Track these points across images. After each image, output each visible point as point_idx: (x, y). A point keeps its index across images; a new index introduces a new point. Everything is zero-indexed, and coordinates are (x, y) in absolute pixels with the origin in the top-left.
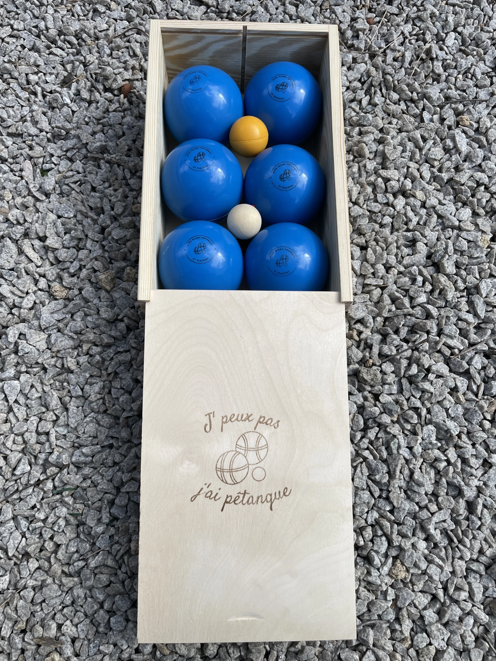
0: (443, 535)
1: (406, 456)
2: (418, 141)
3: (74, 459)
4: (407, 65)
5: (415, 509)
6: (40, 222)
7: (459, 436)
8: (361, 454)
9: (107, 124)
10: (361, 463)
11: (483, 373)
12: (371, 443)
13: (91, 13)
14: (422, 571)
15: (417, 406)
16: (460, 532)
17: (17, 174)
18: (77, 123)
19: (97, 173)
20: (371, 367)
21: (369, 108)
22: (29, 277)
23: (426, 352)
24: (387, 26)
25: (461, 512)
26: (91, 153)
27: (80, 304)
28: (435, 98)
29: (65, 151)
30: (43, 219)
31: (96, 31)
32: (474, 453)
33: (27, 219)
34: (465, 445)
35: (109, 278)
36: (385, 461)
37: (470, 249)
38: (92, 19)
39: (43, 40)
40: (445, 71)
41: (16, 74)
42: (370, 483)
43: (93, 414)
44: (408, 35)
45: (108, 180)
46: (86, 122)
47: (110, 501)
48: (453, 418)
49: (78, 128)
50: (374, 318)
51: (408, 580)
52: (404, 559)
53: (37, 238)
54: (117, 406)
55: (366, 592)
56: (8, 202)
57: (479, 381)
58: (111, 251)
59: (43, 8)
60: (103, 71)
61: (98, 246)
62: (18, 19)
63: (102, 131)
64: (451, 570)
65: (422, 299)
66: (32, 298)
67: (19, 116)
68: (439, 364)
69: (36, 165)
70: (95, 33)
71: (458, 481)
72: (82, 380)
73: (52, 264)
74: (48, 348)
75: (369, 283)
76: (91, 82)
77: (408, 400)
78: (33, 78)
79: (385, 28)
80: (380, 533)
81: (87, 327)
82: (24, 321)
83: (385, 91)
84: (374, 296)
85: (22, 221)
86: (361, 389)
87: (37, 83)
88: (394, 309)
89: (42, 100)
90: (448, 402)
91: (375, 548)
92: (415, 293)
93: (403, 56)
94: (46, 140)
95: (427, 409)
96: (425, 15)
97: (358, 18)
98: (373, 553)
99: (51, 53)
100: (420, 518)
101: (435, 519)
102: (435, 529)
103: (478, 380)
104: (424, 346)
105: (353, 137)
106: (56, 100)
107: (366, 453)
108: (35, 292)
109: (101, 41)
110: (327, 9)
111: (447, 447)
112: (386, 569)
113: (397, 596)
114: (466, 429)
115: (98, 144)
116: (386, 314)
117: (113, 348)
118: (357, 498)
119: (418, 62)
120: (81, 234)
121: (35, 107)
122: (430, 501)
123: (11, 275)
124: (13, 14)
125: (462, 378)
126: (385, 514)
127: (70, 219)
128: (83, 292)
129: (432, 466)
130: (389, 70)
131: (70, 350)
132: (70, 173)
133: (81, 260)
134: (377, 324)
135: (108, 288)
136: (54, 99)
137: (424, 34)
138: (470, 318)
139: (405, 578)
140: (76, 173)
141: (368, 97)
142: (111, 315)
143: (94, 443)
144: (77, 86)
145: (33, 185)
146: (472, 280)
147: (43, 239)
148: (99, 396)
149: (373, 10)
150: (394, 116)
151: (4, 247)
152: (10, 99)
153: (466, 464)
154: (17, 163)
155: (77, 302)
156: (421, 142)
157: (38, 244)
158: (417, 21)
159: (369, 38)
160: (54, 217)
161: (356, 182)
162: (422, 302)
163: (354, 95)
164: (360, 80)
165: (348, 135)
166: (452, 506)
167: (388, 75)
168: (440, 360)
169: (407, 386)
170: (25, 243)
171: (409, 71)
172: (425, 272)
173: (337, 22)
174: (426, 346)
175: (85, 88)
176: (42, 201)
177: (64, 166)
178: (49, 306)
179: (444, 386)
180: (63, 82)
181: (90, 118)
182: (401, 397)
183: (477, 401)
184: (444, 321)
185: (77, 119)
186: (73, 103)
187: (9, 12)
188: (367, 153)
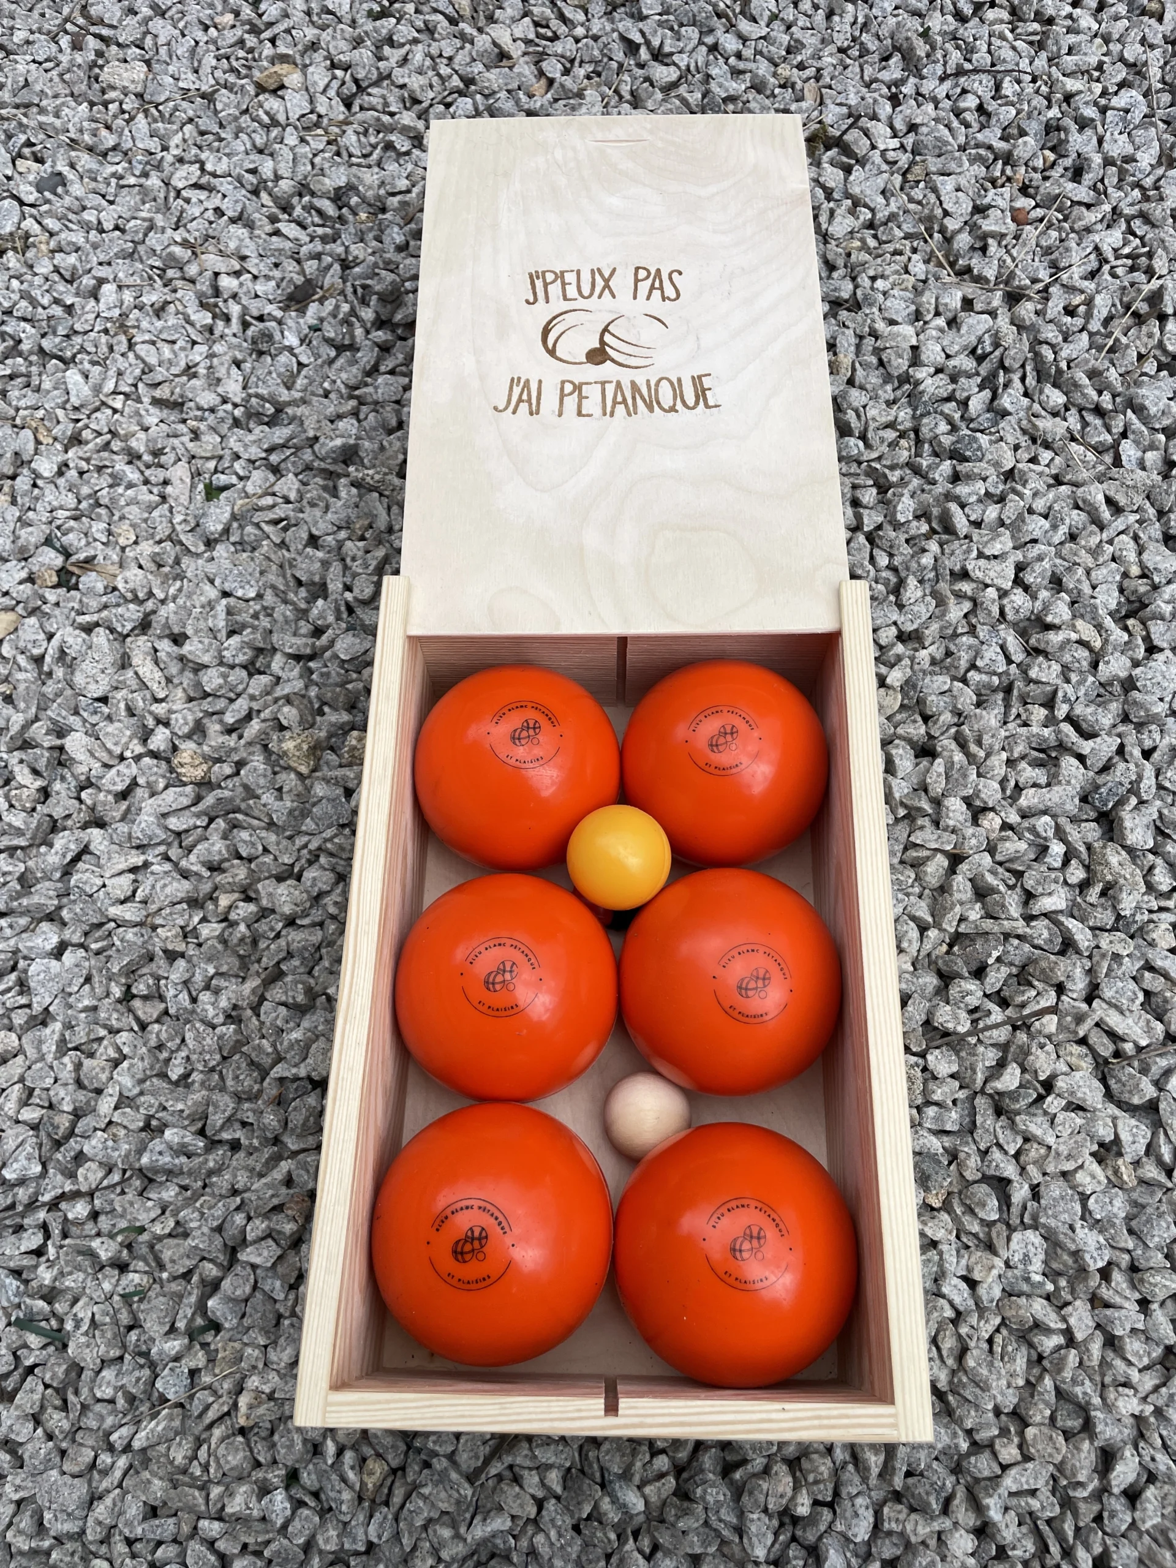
0: (1024, 1529)
1: (957, 1300)
2: (1096, 509)
3: (144, 1160)
4: (1095, 325)
5: (957, 1446)
6: (180, 601)
7: (1105, 1274)
9: (368, 400)
13: (378, 151)
15: (1006, 1174)
16: (1069, 1530)
17: (155, 491)
18: (304, 390)
19: (327, 508)
21: (985, 419)
22: (132, 720)
23: (1049, 1037)
24: (1060, 229)
25: (1083, 1476)
26: (321, 460)
27: (232, 799)
28: (1153, 410)
29: (266, 451)
30: (190, 595)
31: (382, 192)
32: (1140, 1326)
33: (155, 591)
34: (1118, 1300)
35: (305, 747)
38: (378, 165)
39: (265, 203)
41: (192, 270)
44: (1109, 254)
45: (348, 525)
46: (325, 390)
47: (209, 1279)
48: (1098, 1221)
49: (305, 402)
50: (922, 930)
53: (168, 636)
56: (123, 550)
58: (325, 685)
59: (276, 132)
61: (297, 672)
62: (218, 151)
63: (355, 414)
65: (1056, 900)
66: (129, 770)
67: (183, 364)
68: (1078, 1075)
69: (199, 474)
70: (379, 198)
71: (1085, 1393)
72: (197, 978)
73: (189, 700)
75: (919, 841)
76: (351, 303)
77: (984, 1153)
78: (227, 283)
79: (1054, 234)
81: (237, 857)
82: (100, 824)
83: (1034, 383)
84: (928, 876)
85: (141, 595)
87: (234, 296)
88: (976, 914)
89: (240, 334)
90: (1088, 1179)
91: (839, 1527)
92: (1038, 883)
93: (1089, 303)
94: (231, 421)
95: (1031, 1187)
96: (1160, 212)
97: (990, 207)
98: (830, 1541)
99: (277, 233)
100: (969, 1472)
101: (1010, 1482)
102: (1006, 1509)
104: (1044, 1021)
105: (934, 483)
106: (268, 337)
108: (137, 758)
109: (388, 216)
110: (918, 182)
111: (1069, 1298)
114: (1127, 1257)
115: (339, 442)
116: (953, 925)
119: (1127, 320)
120: (264, 639)
121: (220, 348)
122: (1004, 1432)
123: (96, 713)
124: (211, 137)
125: (1133, 1122)
127: (247, 601)
128: (243, 772)
129: (1024, 1339)
130: (1050, 335)
132: (269, 500)
133: (253, 698)
134: (928, 946)
135: (304, 769)
136: (264, 335)
137: (1150, 255)
140: (281, 500)
141: (987, 394)
144: (319, 311)
145: (182, 517)
147: (178, 639)
149: (1031, 191)
150: (1047, 446)
151: (90, 647)
152: (170, 323)
153: (1115, 1351)
154: (162, 467)
155: (227, 794)
156: (1106, 514)
157: (169, 649)
158: (1137, 224)
159: (1011, 256)
160: (212, 593)
161: (928, 592)
162: (1053, 908)
163: (951, 387)
164: (973, 352)
165: (924, 476)
166: (1060, 1458)
167: (1045, 346)
168: (1084, 1065)
169: (986, 1119)
170: (140, 643)
171: (1099, 340)
172: (1074, 834)
173: (938, 212)
174: (1050, 1023)
175: (335, 317)
176: (198, 555)
177: (259, 482)
178: (163, 796)
179: (1083, 1135)
180: (291, 298)
181: (334, 382)
182: (967, 1143)
183: (1168, 1189)
184: (1105, 965)
185: (306, 381)
186: (303, 347)
187: (203, 134)
188: (961, 525)
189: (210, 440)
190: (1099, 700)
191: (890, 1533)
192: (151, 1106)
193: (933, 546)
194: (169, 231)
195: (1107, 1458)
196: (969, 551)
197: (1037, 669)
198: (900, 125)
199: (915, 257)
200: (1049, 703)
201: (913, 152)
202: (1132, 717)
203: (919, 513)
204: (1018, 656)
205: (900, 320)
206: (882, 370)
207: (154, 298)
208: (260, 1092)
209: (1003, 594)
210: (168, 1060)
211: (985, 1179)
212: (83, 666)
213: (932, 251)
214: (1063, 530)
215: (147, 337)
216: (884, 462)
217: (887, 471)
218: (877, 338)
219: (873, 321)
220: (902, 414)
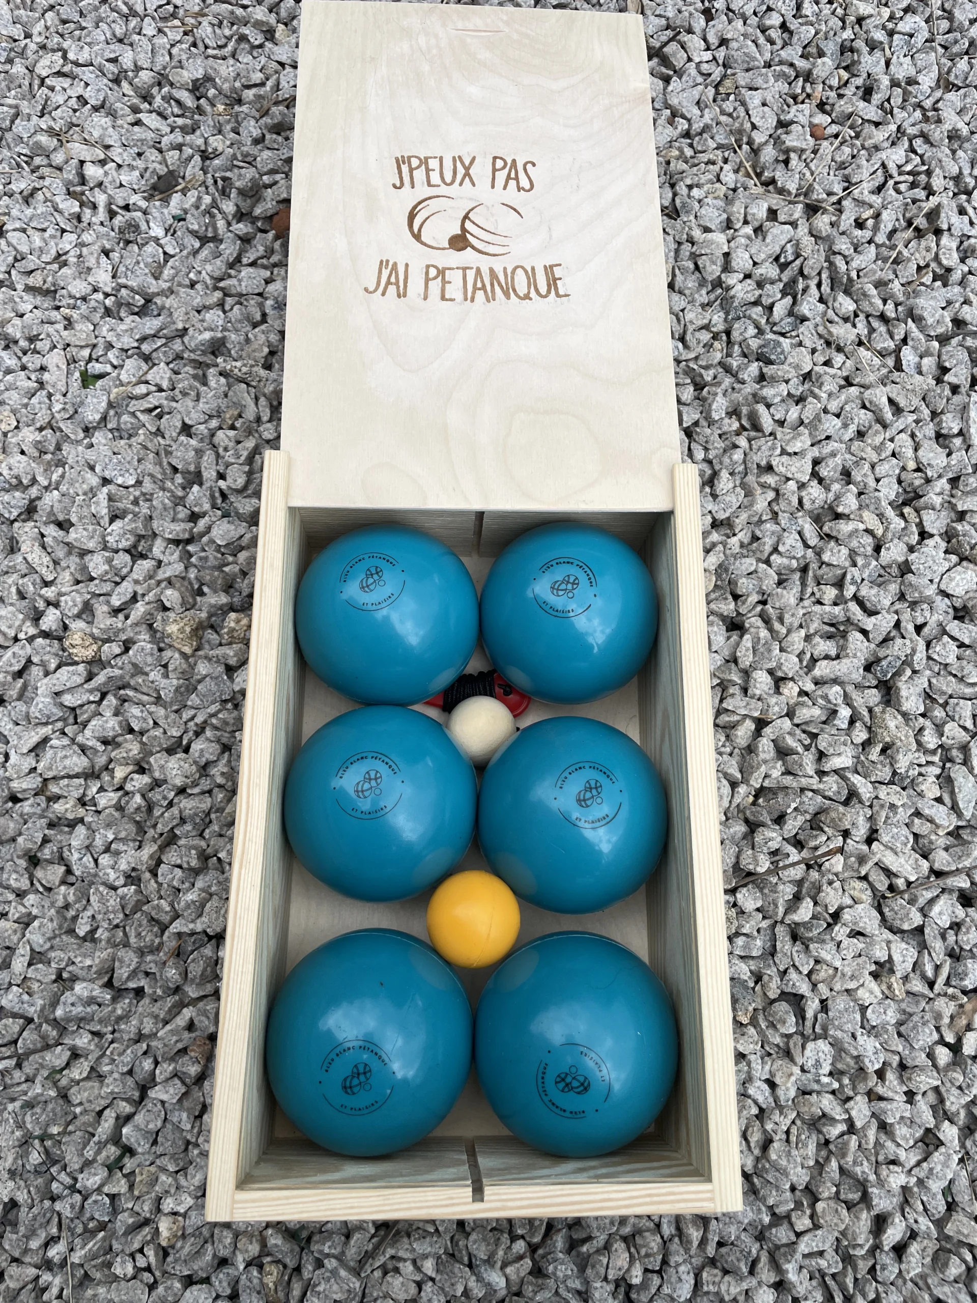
1: (761, 1099)
2: (880, 410)
3: (59, 1011)
4: (881, 238)
5: (761, 1220)
6: (63, 488)
7: (881, 1074)
9: (233, 292)
11: (951, 936)
13: (232, 43)
15: (800, 992)
16: (849, 1282)
17: (33, 377)
18: (171, 281)
19: (198, 397)
21: (786, 324)
22: (24, 604)
23: (836, 875)
24: (853, 146)
25: (861, 1238)
26: (191, 351)
27: (122, 676)
28: (930, 321)
29: (138, 341)
30: (72, 483)
31: (238, 84)
32: (907, 1114)
33: (39, 478)
34: (890, 1094)
35: (188, 629)
37: (965, 662)
38: (233, 57)
39: (126, 92)
40: (963, 260)
41: (59, 158)
44: (894, 171)
45: (219, 414)
46: (191, 280)
48: (874, 1028)
49: (172, 293)
50: (734, 786)
53: (53, 522)
56: (5, 435)
57: (941, 955)
58: (204, 568)
59: (133, 22)
60: (239, 179)
61: (176, 555)
62: (79, 40)
63: (221, 305)
66: (24, 650)
67: (53, 253)
68: (860, 907)
69: (75, 362)
70: (235, 90)
71: (863, 1172)
72: (98, 842)
73: (76, 583)
74: (35, 769)
75: (730, 707)
76: (213, 195)
77: (783, 974)
78: (92, 172)
79: (847, 150)
81: (130, 730)
83: (828, 290)
84: (739, 739)
85: (25, 482)
87: (100, 185)
88: (777, 771)
89: (107, 223)
90: (867, 995)
92: (830, 745)
93: (877, 216)
94: (103, 310)
95: (821, 1002)
96: (938, 133)
97: (792, 122)
99: (138, 123)
100: (771, 1240)
101: (804, 1246)
102: (801, 1269)
104: (832, 861)
105: (743, 382)
106: (135, 226)
108: (30, 640)
109: (244, 108)
110: (729, 95)
111: (851, 1093)
114: (897, 1057)
115: (207, 335)
116: (758, 782)
119: (910, 233)
120: (145, 526)
121: (88, 237)
122: (798, 1205)
124: (72, 26)
125: (904, 945)
127: (127, 488)
128: (131, 651)
129: (814, 1128)
130: (844, 247)
132: (142, 389)
133: (136, 582)
134: (737, 800)
135: (187, 649)
136: (130, 225)
137: (929, 173)
138: (941, 814)
140: (154, 389)
141: (789, 300)
144: (182, 202)
145: (61, 406)
146: (956, 733)
147: (64, 525)
149: (828, 108)
150: (839, 349)
152: (39, 212)
153: (886, 1133)
154: (39, 353)
155: (117, 672)
156: (888, 414)
157: (55, 534)
159: (810, 169)
160: (94, 481)
161: (738, 483)
162: (842, 766)
163: (758, 293)
164: (777, 259)
165: (735, 376)
166: (843, 1227)
167: (839, 257)
168: (864, 897)
169: (784, 944)
170: (27, 529)
171: (885, 252)
172: (859, 700)
173: (748, 126)
174: (837, 863)
175: (197, 208)
176: (78, 442)
177: (132, 371)
178: (57, 674)
179: (863, 957)
180: (154, 188)
181: (200, 273)
182: (769, 966)
183: (930, 999)
184: (883, 814)
185: (172, 271)
186: (169, 237)
187: (64, 22)
188: (767, 423)
190: (879, 582)
191: (708, 1293)
192: (61, 960)
193: (742, 442)
194: (35, 119)
195: (880, 1223)
196: (773, 448)
197: (829, 553)
198: (713, 40)
199: (727, 167)
200: (839, 584)
201: (724, 66)
202: (907, 597)
203: (730, 410)
204: (813, 541)
205: (713, 228)
206: (697, 274)
207: (23, 186)
208: (161, 944)
209: (802, 486)
210: (75, 918)
211: (784, 996)
213: (741, 162)
214: (852, 428)
215: (18, 225)
216: (700, 363)
217: (702, 371)
218: (693, 244)
219: (690, 229)
220: (715, 317)
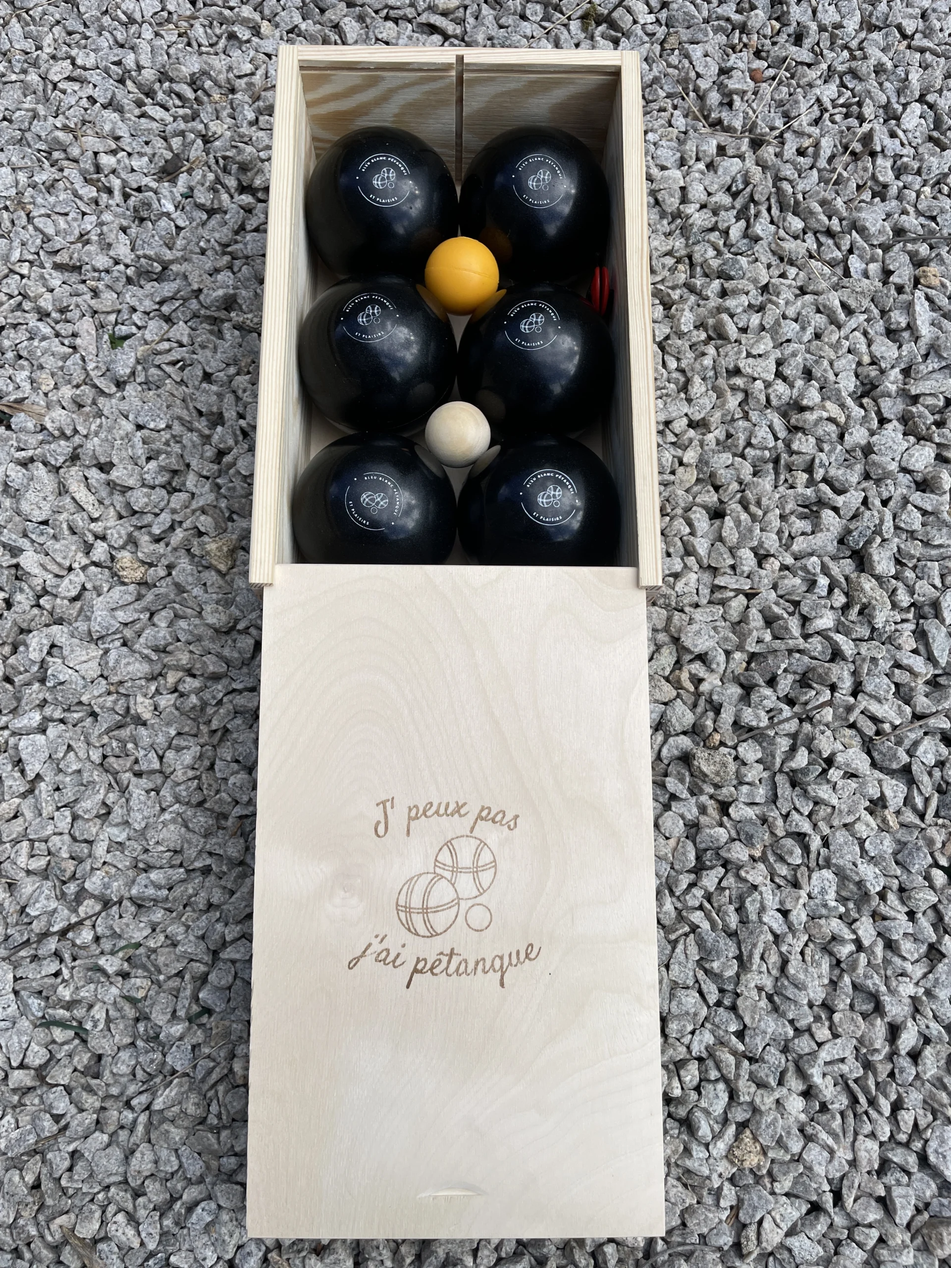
0: (838, 1088)
1: (775, 926)
2: (834, 312)
3: (134, 892)
4: (822, 163)
5: (786, 1033)
6: (103, 435)
7: (882, 896)
8: (687, 918)
9: (241, 255)
10: (686, 935)
11: (937, 773)
12: (708, 897)
13: (223, 40)
14: (793, 1155)
15: (803, 830)
16: (871, 1083)
17: (66, 342)
18: (184, 249)
19: (216, 348)
20: (716, 748)
21: (743, 245)
22: (75, 538)
23: (827, 725)
24: (789, 86)
25: (878, 1045)
26: (206, 308)
27: (167, 595)
28: (872, 230)
29: (158, 303)
30: (110, 430)
31: (231, 75)
32: (910, 931)
33: (78, 428)
34: (892, 913)
35: (225, 549)
36: (732, 934)
37: (929, 528)
38: (224, 53)
39: (131, 89)
40: (897, 178)
41: (75, 151)
42: (701, 974)
43: (177, 806)
44: (828, 104)
45: (236, 362)
46: (201, 248)
47: (198, 975)
48: (873, 858)
49: (186, 260)
50: (728, 653)
51: (765, 1172)
52: (758, 1128)
53: (95, 466)
54: (223, 794)
55: (680, 1188)
56: (46, 394)
57: (929, 789)
58: (232, 497)
59: (134, 29)
60: (239, 154)
61: (207, 487)
62: (85, 47)
63: (230, 267)
64: (850, 1157)
65: (826, 621)
66: (78, 578)
67: (77, 233)
68: (851, 751)
69: (103, 327)
70: (228, 81)
71: (874, 984)
72: (161, 739)
73: (121, 517)
74: (102, 676)
75: (722, 584)
76: (215, 172)
77: (786, 817)
78: (106, 161)
79: (785, 90)
80: (714, 1074)
81: (179, 640)
82: (60, 622)
83: (778, 213)
84: (732, 612)
85: (68, 432)
86: (696, 791)
87: (114, 172)
88: (768, 637)
89: (122, 204)
90: (864, 827)
91: (703, 1104)
92: (812, 609)
93: (817, 145)
94: (124, 280)
95: (823, 838)
96: (865, 68)
97: (732, 69)
98: (698, 1114)
99: (143, 115)
100: (794, 1051)
101: (824, 1055)
102: (824, 1075)
103: (927, 785)
104: (823, 713)
105: (707, 298)
106: (148, 205)
107: (697, 917)
108: (84, 568)
109: (239, 96)
110: (673, 50)
111: (857, 916)
112: (721, 1147)
113: (740, 1201)
114: (896, 881)
115: (220, 292)
116: (752, 647)
117: (225, 681)
118: (674, 1003)
119: (846, 158)
120: (178, 462)
121: (107, 217)
122: (817, 1019)
123: (42, 534)
124: (77, 36)
125: (894, 782)
126: (727, 1038)
127: (159, 431)
128: (174, 573)
129: (826, 949)
130: (788, 173)
131: (143, 682)
132: (166, 345)
133: (174, 511)
134: (732, 665)
135: (222, 567)
136: (144, 203)
137: (860, 104)
138: (918, 663)
139: (759, 1167)
140: (175, 345)
141: (742, 223)
142: (224, 618)
143: (174, 862)
144: (189, 181)
145: (94, 365)
146: (925, 590)
147: (105, 467)
148: (191, 773)
149: (764, 54)
150: (791, 263)
151: (32, 479)
152: (61, 198)
153: (892, 951)
154: (68, 322)
155: (162, 591)
157: (97, 477)
158: (847, 79)
159: (752, 109)
160: (129, 427)
161: (709, 387)
162: (824, 627)
163: (714, 219)
164: (729, 189)
165: (699, 294)
166: (860, 1033)
167: (785, 182)
168: (854, 743)
169: (784, 790)
170: (73, 473)
171: (826, 175)
172: (835, 569)
173: (693, 75)
174: (828, 714)
175: (203, 185)
176: (110, 396)
177: (155, 330)
178: (110, 594)
179: (858, 795)
180: (163, 171)
181: (209, 241)
182: (772, 810)
183: (922, 829)
184: (865, 667)
185: (184, 242)
186: (179, 212)
187: (70, 33)
188: (732, 331)
189: (108, 298)
190: (847, 463)
193: (711, 350)
194: (51, 118)
195: (894, 1030)
196: (739, 352)
197: (797, 442)
198: (655, 4)
199: (677, 113)
200: (809, 469)
201: (667, 25)
202: (872, 475)
203: (698, 323)
204: (782, 434)
205: (669, 166)
206: (658, 208)
207: (44, 178)
209: (768, 385)
211: (789, 835)
212: (27, 495)
213: (689, 107)
214: (810, 331)
215: (43, 211)
216: (667, 284)
217: (670, 291)
218: (652, 182)
219: (648, 168)
220: (677, 243)
